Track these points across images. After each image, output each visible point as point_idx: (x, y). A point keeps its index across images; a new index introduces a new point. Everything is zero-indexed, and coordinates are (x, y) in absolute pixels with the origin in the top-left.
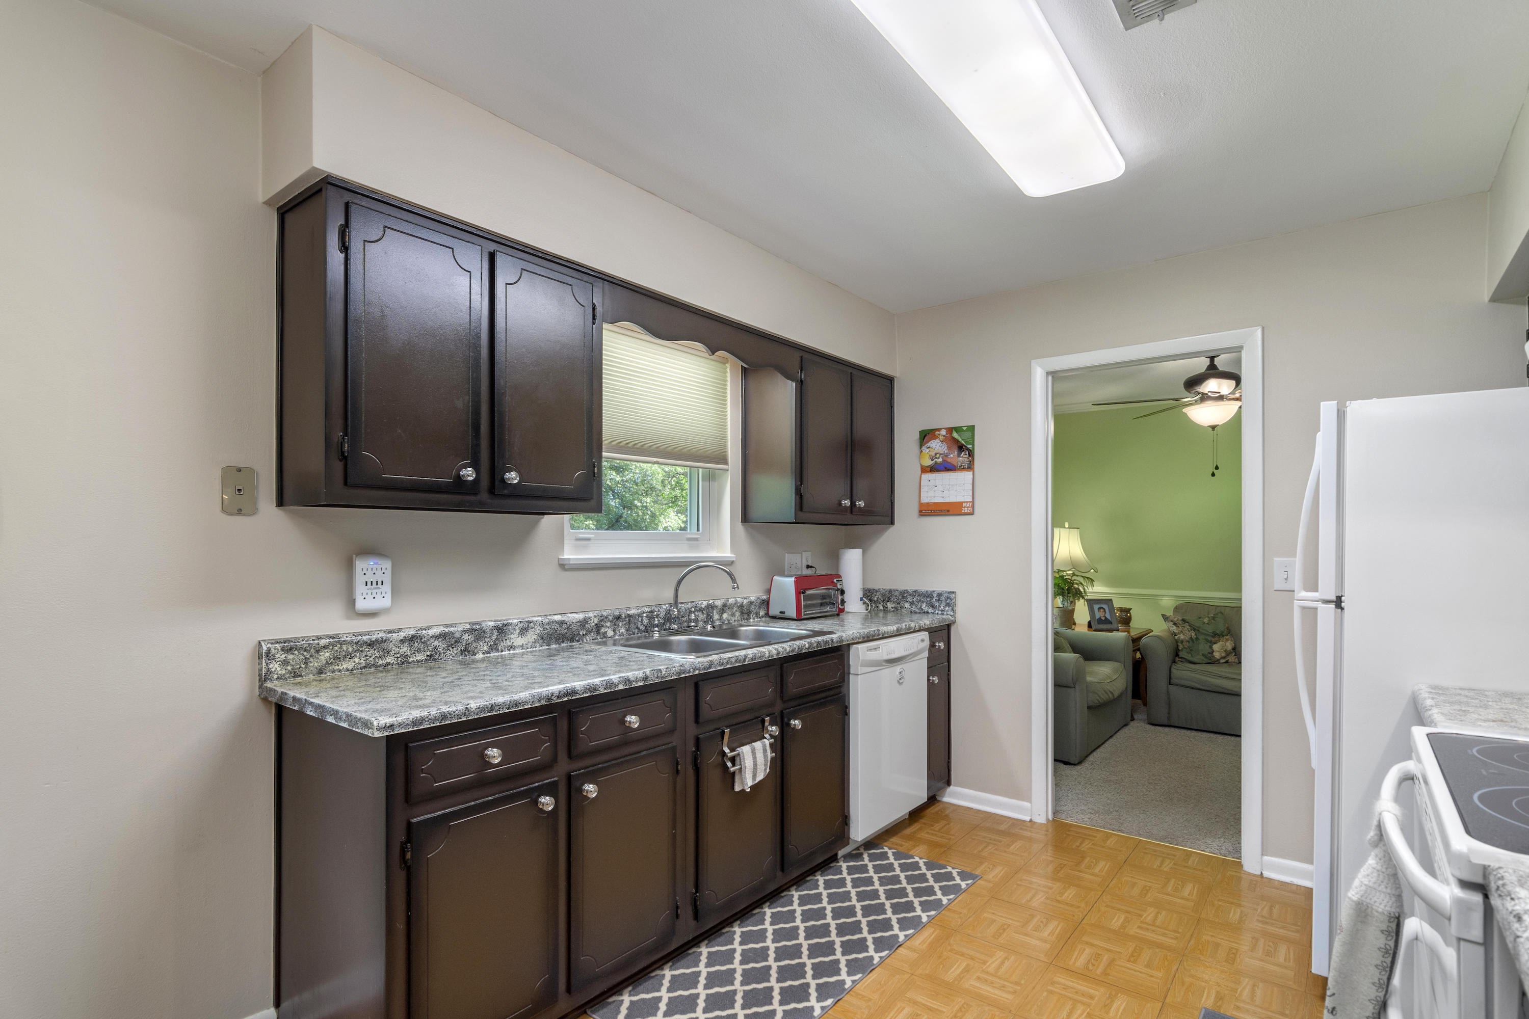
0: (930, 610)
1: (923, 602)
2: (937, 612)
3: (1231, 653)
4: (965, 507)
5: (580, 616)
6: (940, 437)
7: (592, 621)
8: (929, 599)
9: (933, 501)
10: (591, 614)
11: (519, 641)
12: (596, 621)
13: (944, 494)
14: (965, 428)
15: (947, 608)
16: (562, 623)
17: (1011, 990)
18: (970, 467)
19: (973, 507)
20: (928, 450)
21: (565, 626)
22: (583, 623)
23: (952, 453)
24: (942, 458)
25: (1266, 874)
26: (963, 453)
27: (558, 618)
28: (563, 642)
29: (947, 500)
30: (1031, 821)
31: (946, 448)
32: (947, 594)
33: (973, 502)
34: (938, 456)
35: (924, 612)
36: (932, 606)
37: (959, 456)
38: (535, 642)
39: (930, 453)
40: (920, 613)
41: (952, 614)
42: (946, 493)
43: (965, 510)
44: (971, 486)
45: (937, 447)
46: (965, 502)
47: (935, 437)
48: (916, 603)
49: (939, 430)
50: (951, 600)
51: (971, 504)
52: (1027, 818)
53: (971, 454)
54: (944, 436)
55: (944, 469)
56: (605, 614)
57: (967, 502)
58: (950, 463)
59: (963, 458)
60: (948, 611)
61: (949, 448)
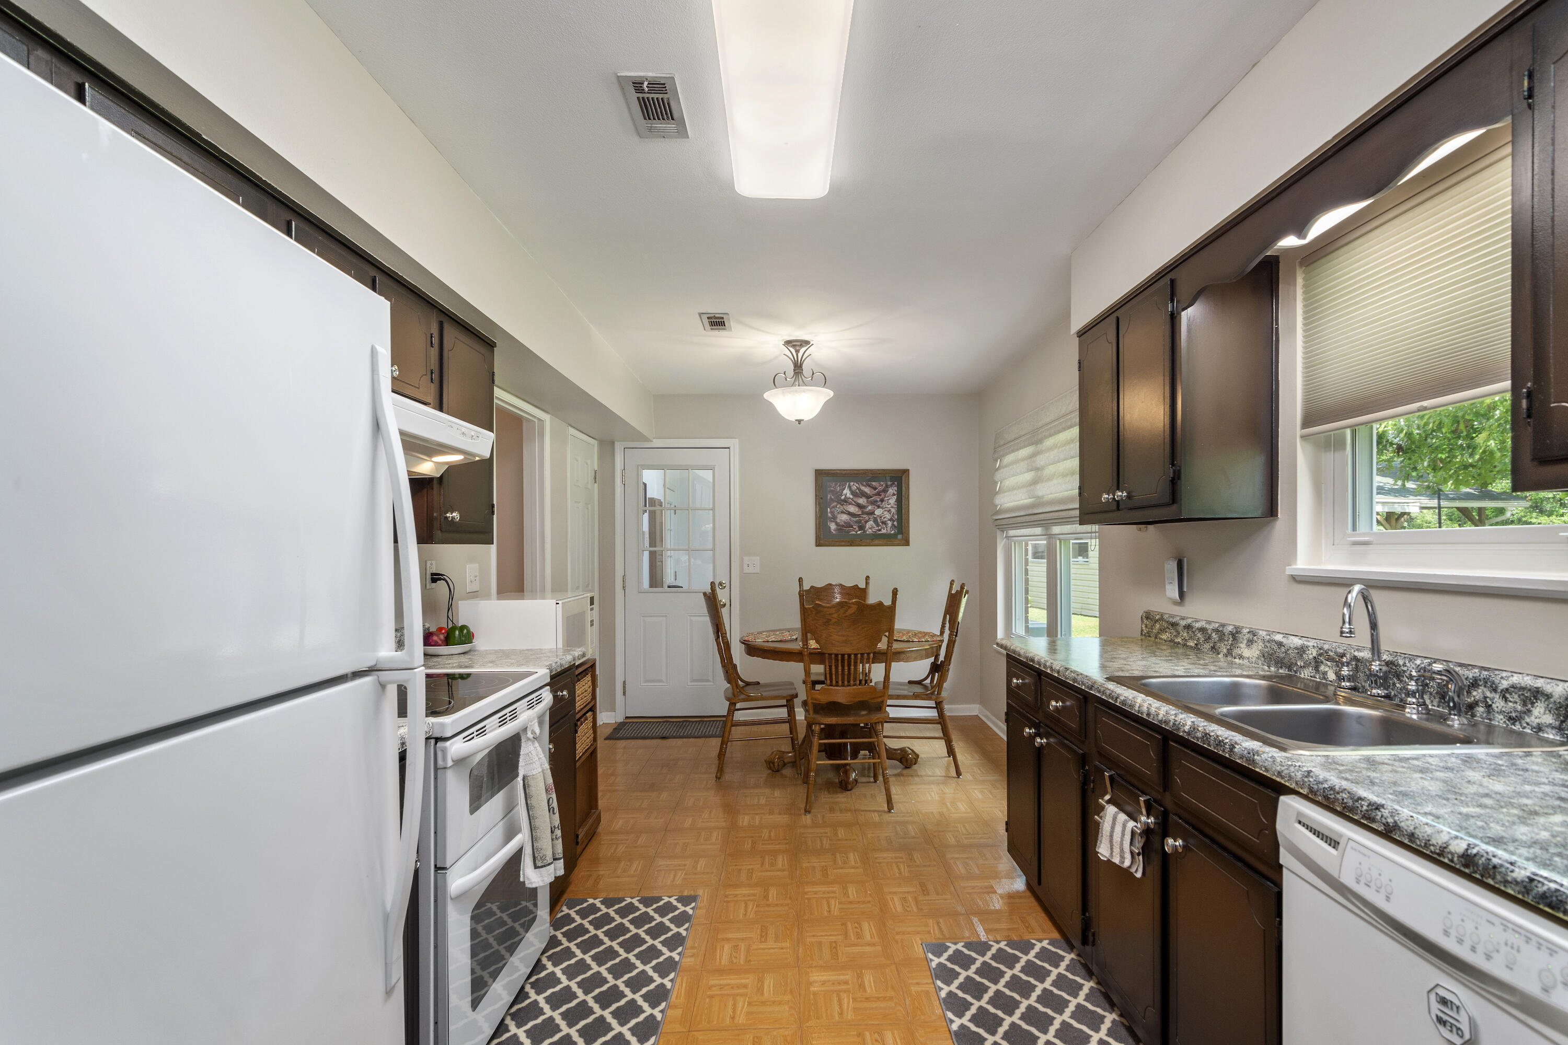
5: (1297, 642)
7: (1310, 652)
10: (1311, 643)
11: (1247, 653)
12: (1314, 653)
16: (1280, 644)
21: (1283, 649)
22: (1302, 650)
27: (1279, 638)
28: (1281, 668)
38: (1258, 658)
56: (1326, 647)
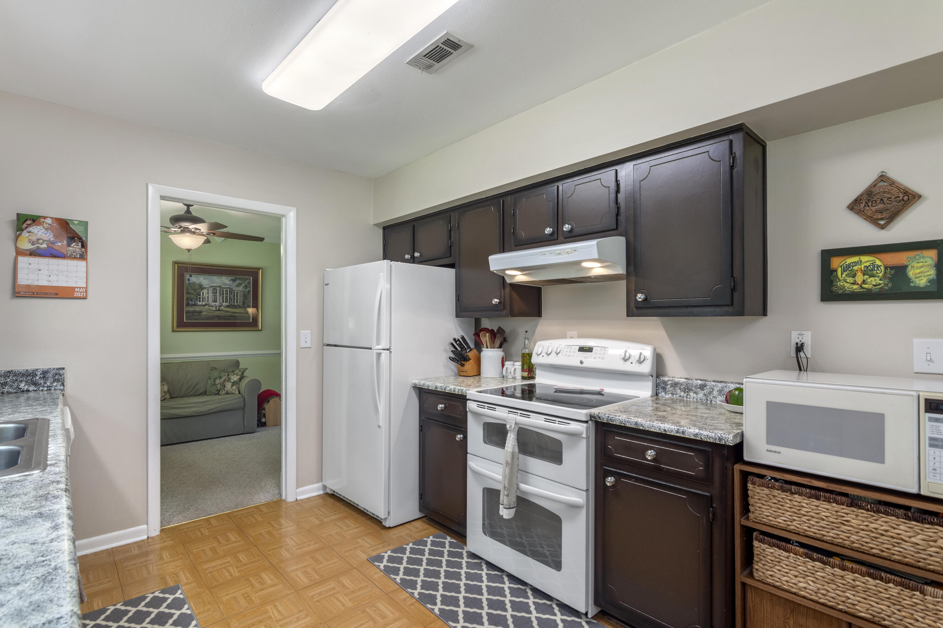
0: (32, 388)
1: (21, 381)
2: (41, 389)
3: (167, 393)
4: (77, 292)
6: (45, 225)
8: (29, 378)
9: (36, 283)
13: (50, 278)
14: (76, 222)
15: (55, 384)
17: (303, 616)
18: (83, 257)
19: (86, 291)
20: (27, 234)
23: (59, 242)
24: (48, 245)
25: (299, 498)
26: (74, 244)
29: (55, 284)
30: (148, 538)
31: (52, 236)
32: (55, 371)
33: (86, 288)
34: (41, 241)
35: (23, 391)
36: (35, 384)
37: (69, 245)
39: (30, 237)
40: (16, 393)
41: (62, 388)
42: (53, 278)
43: (78, 295)
44: (85, 274)
45: (40, 233)
46: (77, 288)
47: (40, 224)
48: (11, 383)
49: (45, 218)
50: (61, 375)
51: (84, 290)
52: (145, 537)
53: (84, 245)
54: (49, 224)
55: (50, 255)
57: (80, 288)
58: (57, 250)
59: (76, 247)
60: (56, 386)
61: (55, 237)
